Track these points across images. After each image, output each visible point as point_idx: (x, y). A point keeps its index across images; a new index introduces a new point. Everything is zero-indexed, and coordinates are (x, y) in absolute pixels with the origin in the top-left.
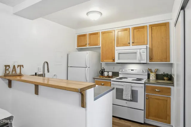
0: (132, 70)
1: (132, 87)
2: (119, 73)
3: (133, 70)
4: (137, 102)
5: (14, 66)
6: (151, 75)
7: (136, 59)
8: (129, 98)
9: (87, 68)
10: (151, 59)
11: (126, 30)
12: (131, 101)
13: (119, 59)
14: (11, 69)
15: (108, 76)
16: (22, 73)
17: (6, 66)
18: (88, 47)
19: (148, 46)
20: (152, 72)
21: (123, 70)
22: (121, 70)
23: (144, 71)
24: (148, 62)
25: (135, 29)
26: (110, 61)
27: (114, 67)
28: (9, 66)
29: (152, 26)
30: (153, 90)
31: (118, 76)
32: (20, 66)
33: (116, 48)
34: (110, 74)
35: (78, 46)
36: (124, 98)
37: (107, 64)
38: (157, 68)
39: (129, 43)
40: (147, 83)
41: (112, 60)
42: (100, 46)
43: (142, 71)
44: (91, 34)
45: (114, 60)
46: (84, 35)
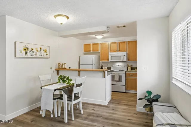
0: (118, 66)
1: (119, 74)
4: (122, 81)
5: (62, 64)
6: (129, 68)
7: (121, 59)
8: (118, 80)
9: (93, 65)
10: (128, 59)
11: (115, 43)
12: (119, 81)
14: (61, 65)
16: (66, 67)
17: (59, 64)
18: (91, 52)
19: (127, 52)
20: (129, 66)
21: (114, 66)
22: (112, 66)
23: (125, 66)
24: (127, 61)
25: (120, 43)
26: (106, 61)
28: (60, 64)
29: (129, 42)
30: (129, 75)
31: (111, 69)
32: (65, 64)
33: (110, 53)
34: (106, 68)
35: (85, 51)
36: (115, 80)
37: (103, 62)
38: (131, 64)
39: (117, 51)
40: (127, 72)
41: (107, 60)
42: (100, 52)
44: (93, 44)
45: (108, 60)
46: (89, 45)
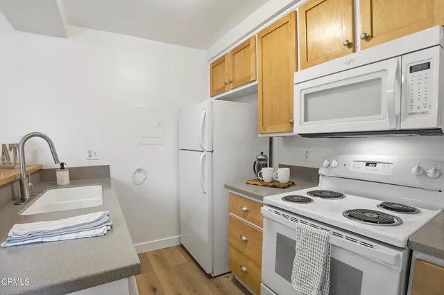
0: (368, 164)
1: (329, 246)
2: (320, 172)
3: (375, 164)
7: (377, 111)
9: (204, 154)
13: (306, 120)
15: (273, 181)
18: (230, 92)
21: (334, 163)
22: (326, 163)
23: (430, 172)
27: (307, 152)
31: (317, 183)
34: (283, 175)
35: (212, 93)
39: (350, 44)
41: (288, 127)
42: (257, 81)
43: (414, 170)
44: (235, 51)
46: (223, 60)
